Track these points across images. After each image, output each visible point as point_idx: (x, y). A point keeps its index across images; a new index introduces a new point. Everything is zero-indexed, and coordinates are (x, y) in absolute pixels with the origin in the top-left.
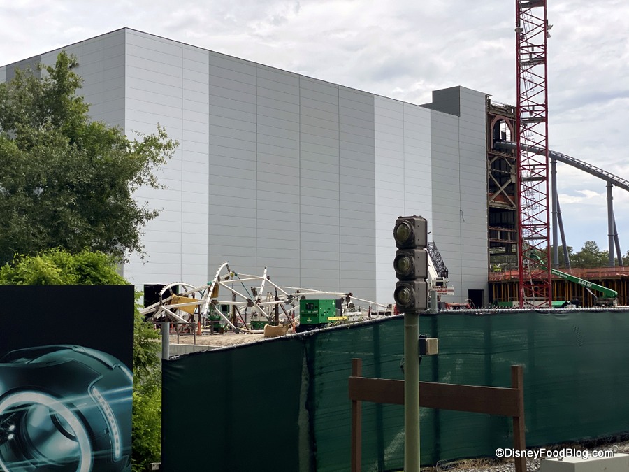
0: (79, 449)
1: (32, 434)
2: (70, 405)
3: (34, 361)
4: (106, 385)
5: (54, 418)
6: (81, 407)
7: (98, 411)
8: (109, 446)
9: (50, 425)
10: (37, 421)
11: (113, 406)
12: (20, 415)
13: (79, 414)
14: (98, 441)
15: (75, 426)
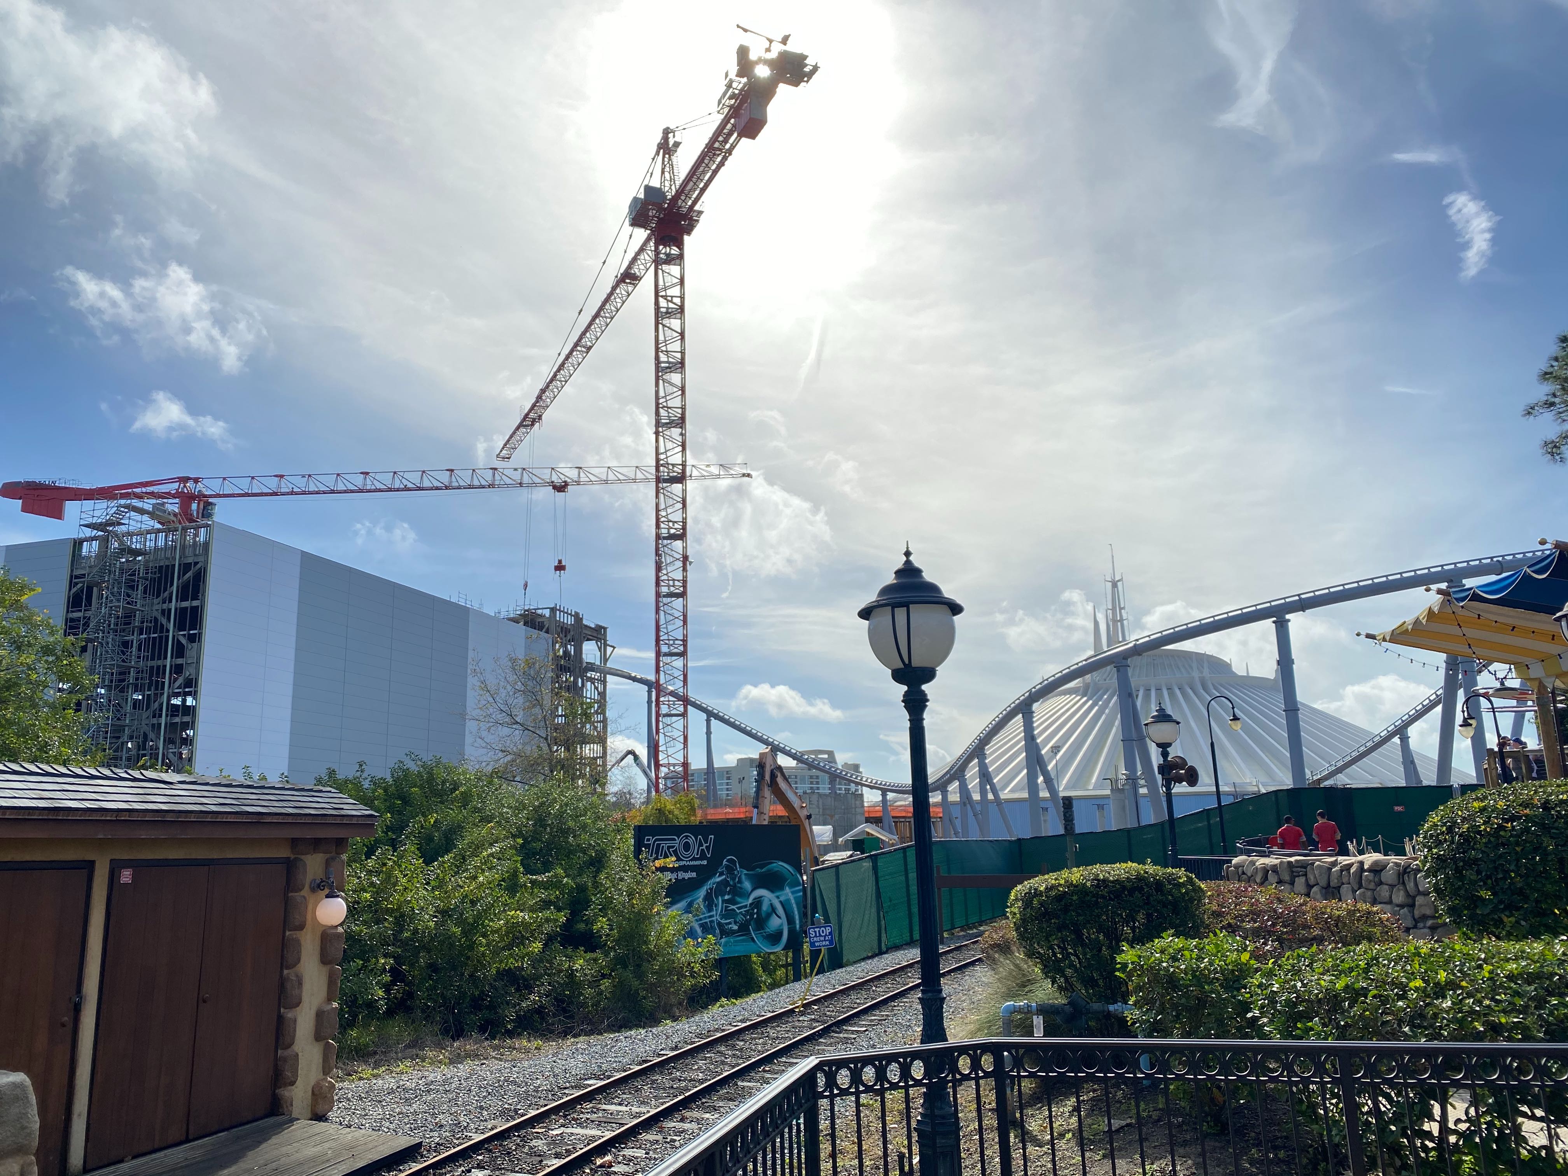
0: (782, 925)
1: (763, 915)
2: (778, 897)
3: (763, 870)
4: (791, 886)
5: (771, 905)
6: (782, 898)
7: (788, 900)
8: (794, 923)
9: (770, 910)
10: (765, 907)
11: (795, 898)
12: (758, 903)
13: (781, 902)
14: (790, 920)
15: (780, 910)
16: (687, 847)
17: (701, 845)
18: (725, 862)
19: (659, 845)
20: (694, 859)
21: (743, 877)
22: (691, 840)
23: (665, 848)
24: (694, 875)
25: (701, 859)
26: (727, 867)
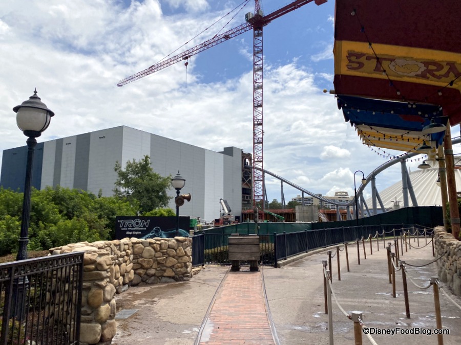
3: (172, 232)
16: (137, 223)
17: (144, 223)
18: (154, 229)
19: (124, 223)
20: (140, 227)
21: (163, 234)
22: (139, 221)
23: (128, 224)
24: (140, 233)
25: (143, 227)
26: (155, 230)
